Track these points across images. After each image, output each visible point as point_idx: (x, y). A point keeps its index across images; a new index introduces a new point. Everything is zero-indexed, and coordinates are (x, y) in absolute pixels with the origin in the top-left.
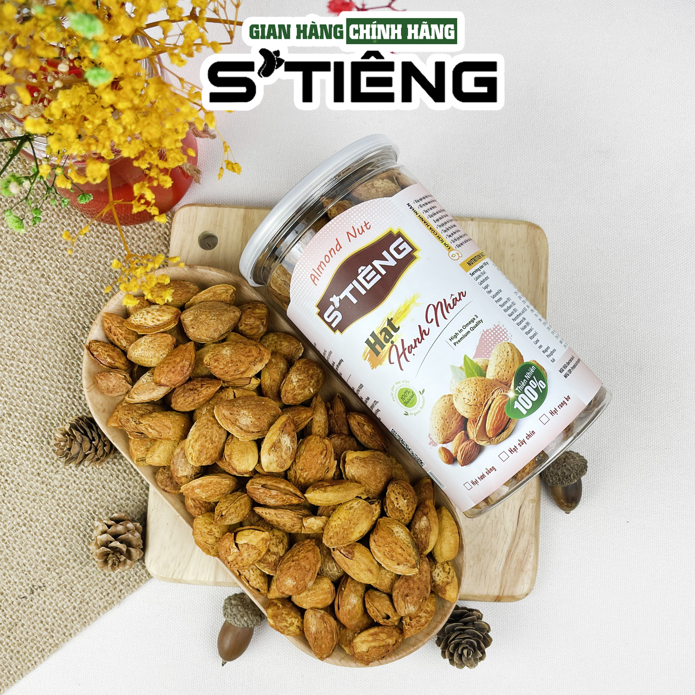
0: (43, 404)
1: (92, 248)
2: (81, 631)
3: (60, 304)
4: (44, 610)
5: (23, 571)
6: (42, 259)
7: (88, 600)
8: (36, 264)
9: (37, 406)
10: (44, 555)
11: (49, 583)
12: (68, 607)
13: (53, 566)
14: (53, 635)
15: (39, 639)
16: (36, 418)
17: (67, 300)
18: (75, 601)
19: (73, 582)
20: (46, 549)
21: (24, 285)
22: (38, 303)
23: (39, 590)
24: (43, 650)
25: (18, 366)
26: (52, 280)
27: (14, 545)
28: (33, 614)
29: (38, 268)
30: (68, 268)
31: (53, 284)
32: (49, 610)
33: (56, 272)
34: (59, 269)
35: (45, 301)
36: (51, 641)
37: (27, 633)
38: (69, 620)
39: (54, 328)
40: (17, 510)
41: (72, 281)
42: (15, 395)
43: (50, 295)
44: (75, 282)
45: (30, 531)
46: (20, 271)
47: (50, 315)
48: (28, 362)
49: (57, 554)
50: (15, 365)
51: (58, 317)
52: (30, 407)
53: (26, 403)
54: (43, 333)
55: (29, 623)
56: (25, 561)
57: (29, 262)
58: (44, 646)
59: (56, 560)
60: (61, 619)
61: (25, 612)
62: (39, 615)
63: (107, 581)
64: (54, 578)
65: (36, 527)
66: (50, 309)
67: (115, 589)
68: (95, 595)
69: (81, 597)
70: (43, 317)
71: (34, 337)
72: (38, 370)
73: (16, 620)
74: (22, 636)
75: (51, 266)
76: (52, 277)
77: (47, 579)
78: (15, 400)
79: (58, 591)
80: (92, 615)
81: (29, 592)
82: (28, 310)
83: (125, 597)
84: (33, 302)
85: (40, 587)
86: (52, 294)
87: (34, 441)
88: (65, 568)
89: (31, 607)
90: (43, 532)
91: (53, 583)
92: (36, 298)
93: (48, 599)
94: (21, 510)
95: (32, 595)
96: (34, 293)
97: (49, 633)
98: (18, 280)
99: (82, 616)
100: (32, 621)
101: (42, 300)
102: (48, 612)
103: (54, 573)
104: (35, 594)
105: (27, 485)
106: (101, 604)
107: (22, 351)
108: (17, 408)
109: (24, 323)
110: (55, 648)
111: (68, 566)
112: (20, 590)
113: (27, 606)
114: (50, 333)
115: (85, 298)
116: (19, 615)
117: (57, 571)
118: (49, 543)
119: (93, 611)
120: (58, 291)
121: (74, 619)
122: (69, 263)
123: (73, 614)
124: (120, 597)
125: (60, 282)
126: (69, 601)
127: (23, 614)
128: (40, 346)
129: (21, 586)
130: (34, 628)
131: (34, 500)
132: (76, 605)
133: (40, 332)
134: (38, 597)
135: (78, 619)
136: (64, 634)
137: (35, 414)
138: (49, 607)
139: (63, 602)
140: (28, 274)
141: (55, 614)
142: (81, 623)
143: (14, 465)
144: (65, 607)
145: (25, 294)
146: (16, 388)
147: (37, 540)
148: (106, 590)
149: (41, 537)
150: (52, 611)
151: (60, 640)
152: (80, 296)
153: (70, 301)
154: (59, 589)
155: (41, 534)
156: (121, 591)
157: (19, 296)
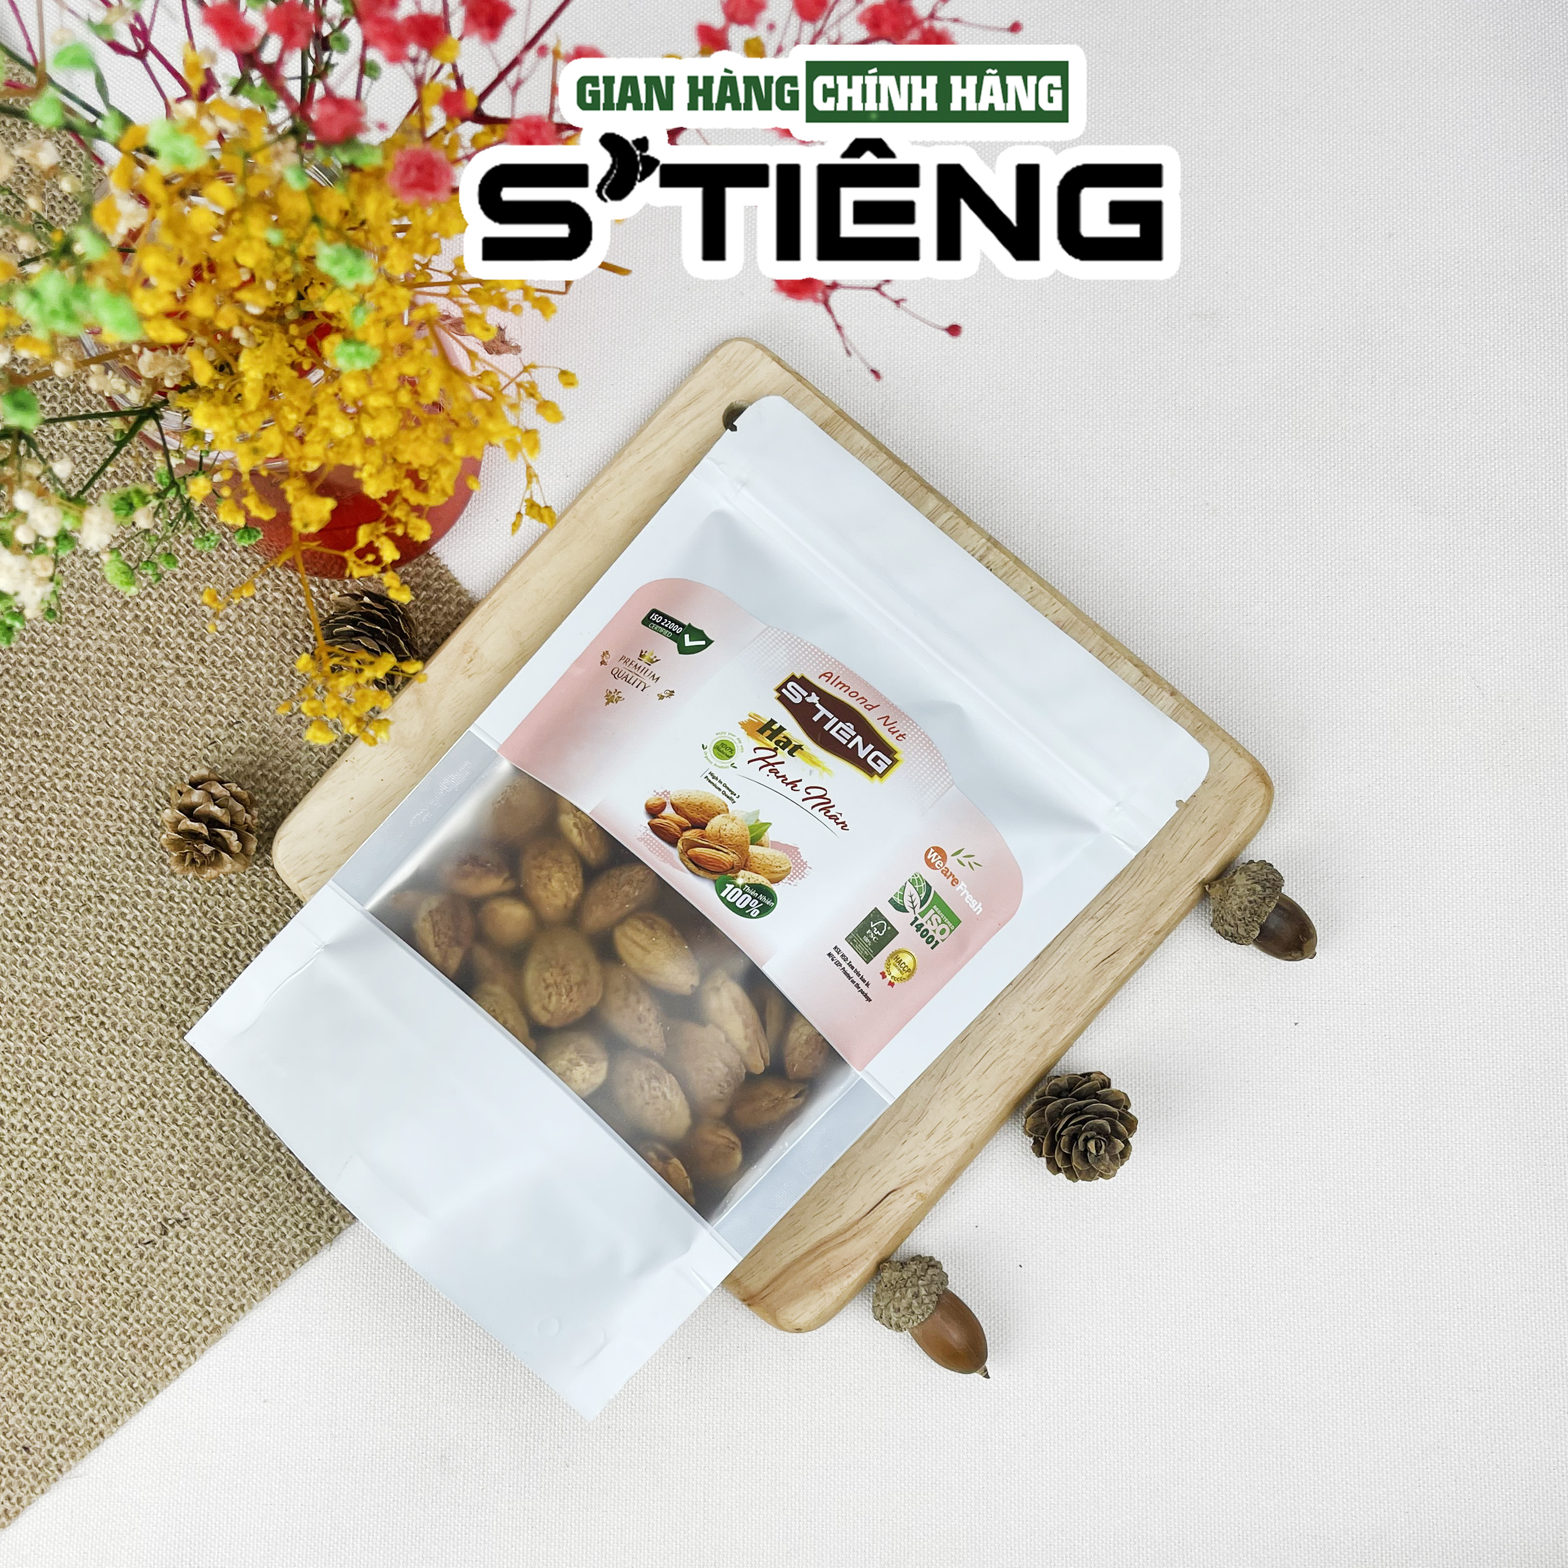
0: (162, 873)
1: (237, 572)
2: (262, 1299)
3: (182, 682)
4: (188, 1264)
5: (145, 1193)
6: (143, 600)
7: (270, 1239)
8: (131, 610)
9: (152, 878)
10: (183, 1161)
11: (195, 1212)
12: (234, 1255)
13: (200, 1179)
14: (210, 1309)
15: (183, 1319)
16: (151, 902)
17: (195, 673)
18: (247, 1243)
19: (240, 1207)
20: (185, 1148)
21: (112, 652)
22: (141, 682)
23: (177, 1227)
24: (193, 1339)
25: (110, 805)
26: (164, 637)
27: (125, 1145)
28: (168, 1274)
29: (137, 616)
30: (193, 612)
31: (168, 645)
32: (199, 1264)
33: (170, 622)
34: (176, 615)
35: (153, 678)
36: (206, 1321)
37: (161, 1309)
38: (238, 1281)
39: (174, 729)
40: (127, 1077)
41: (202, 637)
42: (108, 860)
43: (162, 667)
44: (208, 639)
45: (153, 1117)
46: (102, 625)
47: (164, 704)
48: (128, 796)
49: (207, 1156)
50: (105, 805)
51: (180, 707)
52: (138, 882)
53: (130, 873)
54: (155, 738)
55: (162, 1290)
56: (147, 1174)
57: (119, 606)
58: (193, 1333)
59: (205, 1167)
60: (221, 1279)
61: (153, 1270)
62: (180, 1275)
63: (304, 1201)
64: (203, 1202)
65: (164, 1107)
66: (165, 694)
67: (320, 1215)
68: (284, 1229)
69: (258, 1236)
70: (152, 709)
71: (137, 747)
72: (150, 811)
73: (139, 1287)
74: (152, 1316)
75: (161, 611)
76: (164, 633)
77: (190, 1204)
78: (110, 870)
79: (213, 1226)
80: (282, 1268)
81: (158, 1232)
82: (123, 697)
83: (341, 1230)
84: (132, 681)
85: (179, 1221)
86: (166, 664)
87: (149, 945)
88: (223, 1182)
89: (165, 1260)
90: (178, 1116)
91: (202, 1211)
92: (136, 674)
93: (196, 1243)
94: (133, 1077)
95: (165, 1238)
96: (131, 664)
97: (202, 1306)
98: (100, 642)
99: (261, 1272)
100: (167, 1286)
101: (147, 677)
102: (197, 1268)
103: (202, 1193)
104: (170, 1234)
105: (142, 1029)
106: (296, 1246)
107: (117, 776)
108: (115, 884)
109: (117, 722)
110: (215, 1335)
111: (229, 1178)
112: (142, 1229)
113: (157, 1259)
114: (167, 738)
115: (229, 667)
116: (143, 1276)
117: (208, 1188)
118: (191, 1136)
119: (281, 1261)
120: (178, 657)
121: (246, 1277)
122: (195, 603)
123: (245, 1269)
124: (330, 1230)
125: (180, 640)
126: (235, 1243)
127: (150, 1274)
128: (150, 764)
129: (142, 1222)
130: (173, 1298)
131: (158, 1057)
132: (248, 1250)
133: (149, 738)
134: (176, 1240)
135: (253, 1276)
136: (230, 1307)
137: (148, 894)
138: (198, 1257)
139: (223, 1246)
140: (118, 629)
141: (209, 1270)
142: (260, 1285)
143: (115, 994)
144: (227, 1255)
145: (116, 667)
146: (110, 848)
147: (167, 1133)
148: (303, 1218)
149: (174, 1127)
150: (204, 1265)
151: (222, 1319)
152: (219, 664)
153: (201, 674)
154: (216, 1222)
155: (175, 1121)
156: (332, 1218)
157: (103, 672)
